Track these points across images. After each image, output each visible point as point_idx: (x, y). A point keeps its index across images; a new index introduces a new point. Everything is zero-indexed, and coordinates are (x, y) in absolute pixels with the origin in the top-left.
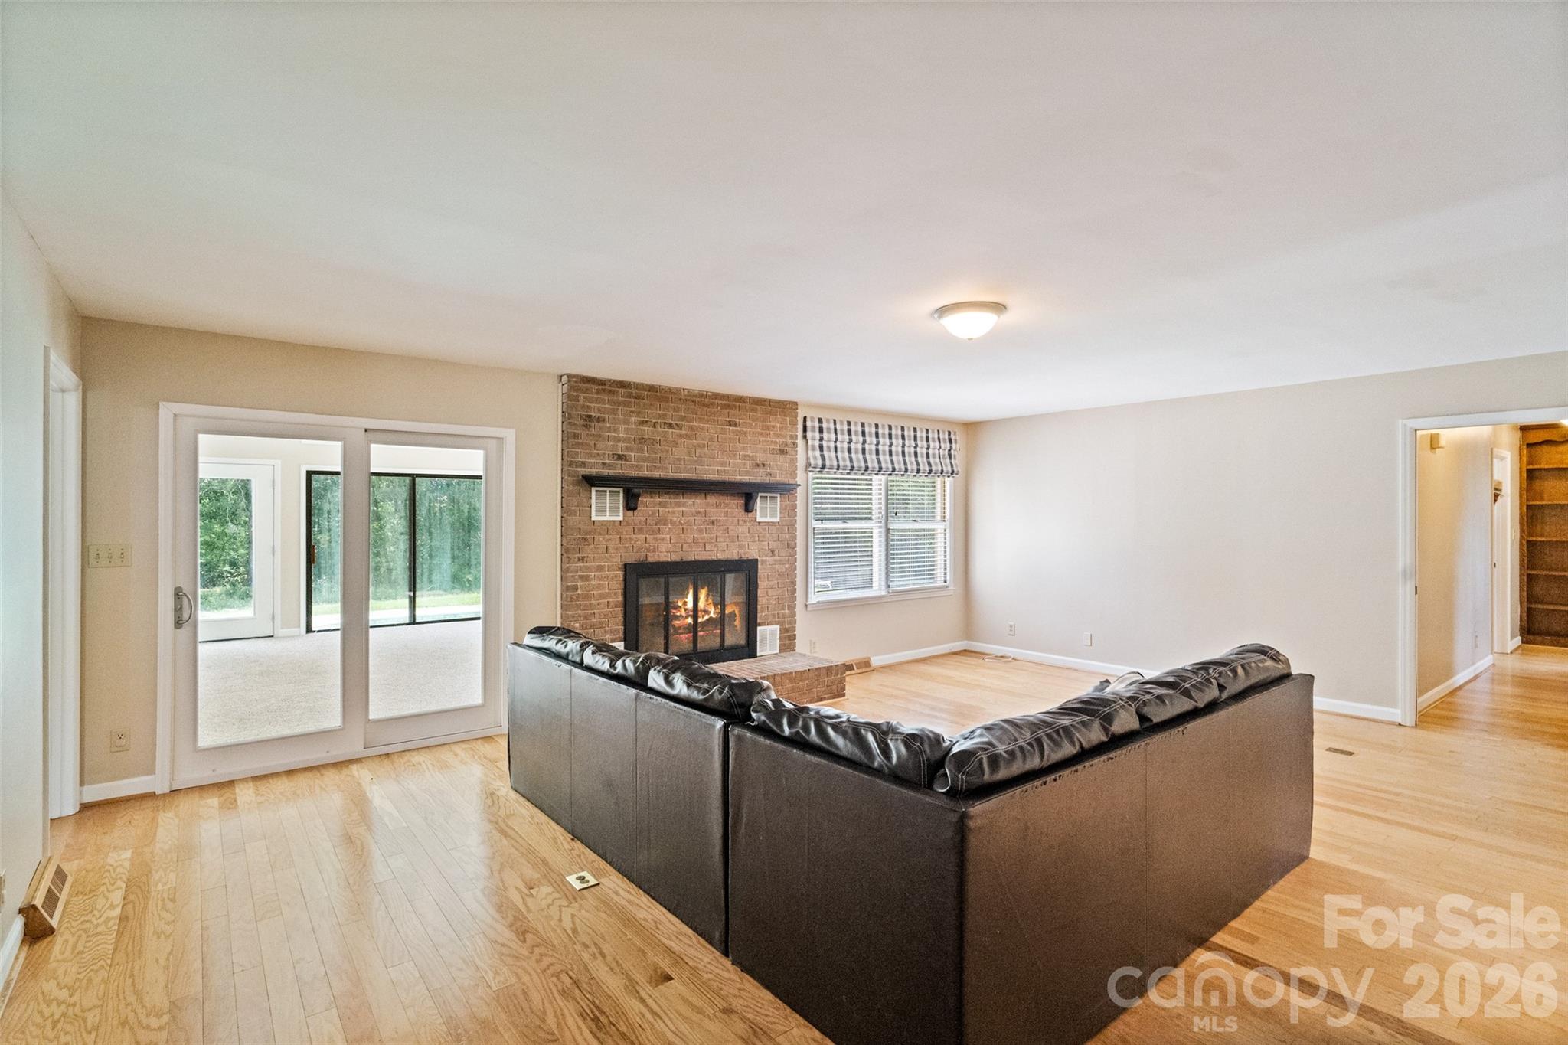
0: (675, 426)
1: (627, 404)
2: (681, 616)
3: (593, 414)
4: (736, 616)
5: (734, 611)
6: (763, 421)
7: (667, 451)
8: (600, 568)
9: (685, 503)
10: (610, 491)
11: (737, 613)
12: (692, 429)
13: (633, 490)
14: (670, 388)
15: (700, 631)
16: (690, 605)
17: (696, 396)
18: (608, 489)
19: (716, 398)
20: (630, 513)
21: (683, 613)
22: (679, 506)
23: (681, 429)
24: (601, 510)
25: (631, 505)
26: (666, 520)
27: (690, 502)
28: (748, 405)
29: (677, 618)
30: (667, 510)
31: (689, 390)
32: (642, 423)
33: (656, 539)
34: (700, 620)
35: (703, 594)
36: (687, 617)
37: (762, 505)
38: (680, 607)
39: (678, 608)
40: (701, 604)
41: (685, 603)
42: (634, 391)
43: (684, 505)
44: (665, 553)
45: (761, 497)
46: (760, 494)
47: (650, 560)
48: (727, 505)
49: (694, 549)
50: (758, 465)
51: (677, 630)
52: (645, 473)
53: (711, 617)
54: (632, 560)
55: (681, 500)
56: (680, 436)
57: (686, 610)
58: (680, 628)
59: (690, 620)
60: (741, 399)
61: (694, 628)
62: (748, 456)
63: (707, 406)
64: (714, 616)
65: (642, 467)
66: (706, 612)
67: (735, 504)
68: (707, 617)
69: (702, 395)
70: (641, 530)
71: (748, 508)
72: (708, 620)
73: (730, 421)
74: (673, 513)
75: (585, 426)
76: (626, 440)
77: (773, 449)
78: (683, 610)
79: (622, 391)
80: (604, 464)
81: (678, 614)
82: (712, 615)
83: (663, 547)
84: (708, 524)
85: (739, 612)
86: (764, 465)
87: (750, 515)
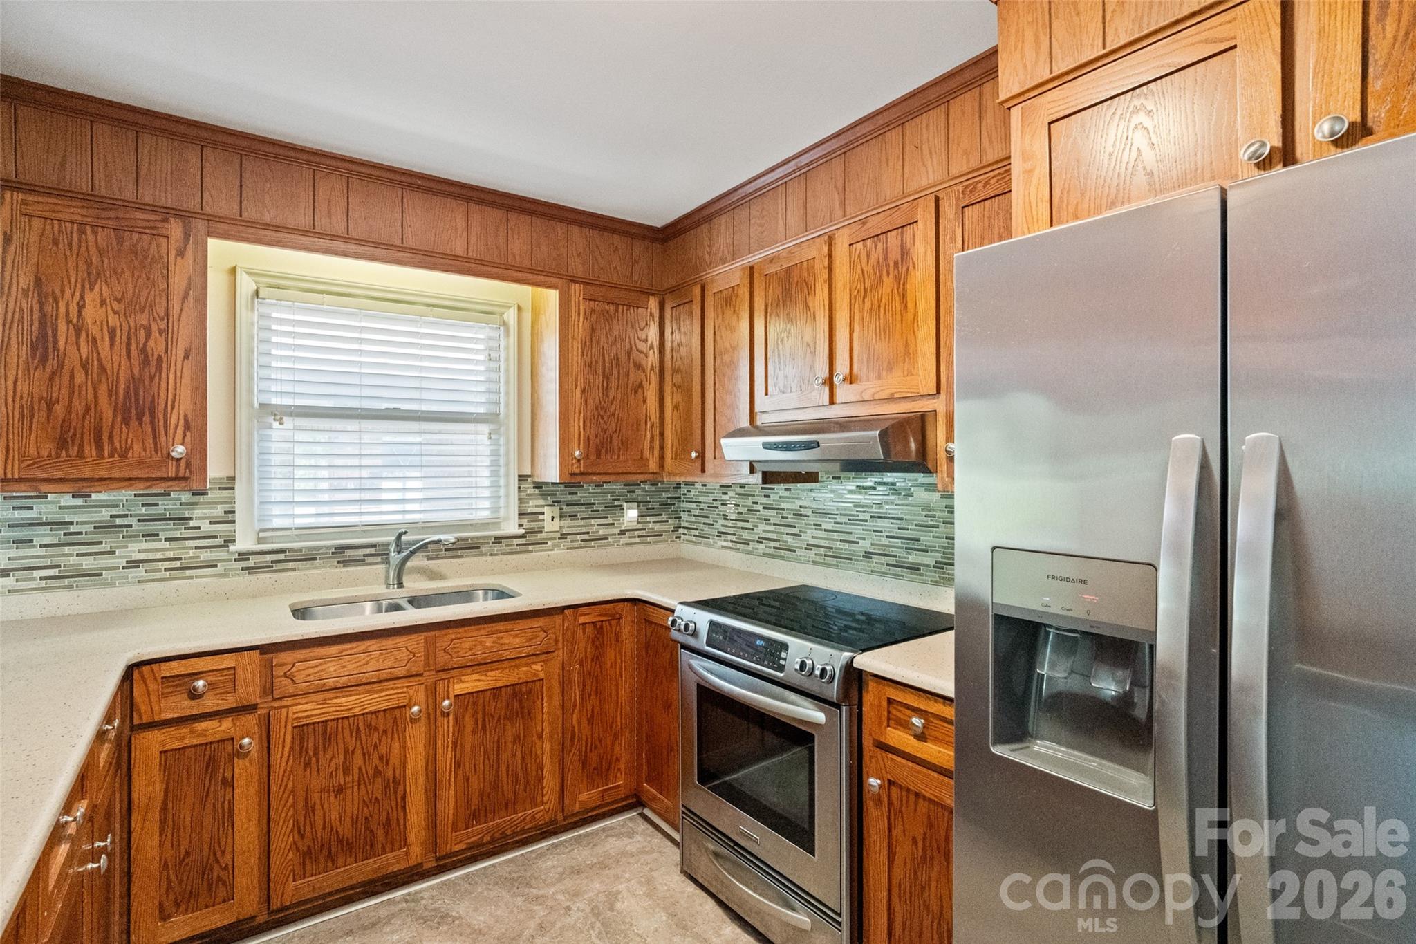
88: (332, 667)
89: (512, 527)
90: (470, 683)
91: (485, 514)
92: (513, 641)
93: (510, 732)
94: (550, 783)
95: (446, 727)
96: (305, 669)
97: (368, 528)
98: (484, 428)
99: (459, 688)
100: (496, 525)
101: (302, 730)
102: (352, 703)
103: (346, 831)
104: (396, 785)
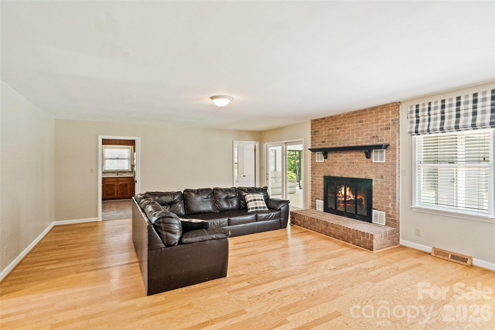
0: (339, 128)
1: (325, 124)
2: (340, 197)
3: (317, 130)
4: (363, 200)
5: (362, 198)
6: (376, 117)
7: (337, 137)
8: (318, 177)
9: (343, 155)
10: (320, 153)
11: (363, 199)
12: (345, 128)
13: (326, 152)
14: (337, 115)
15: (347, 204)
16: (343, 193)
17: (346, 115)
18: (320, 152)
19: (354, 113)
20: (326, 160)
21: (341, 196)
22: (341, 157)
23: (341, 129)
24: (318, 159)
25: (326, 157)
26: (337, 162)
27: (344, 155)
28: (368, 111)
29: (339, 197)
30: (337, 158)
31: (344, 114)
32: (329, 129)
33: (333, 169)
34: (347, 199)
35: (348, 189)
36: (342, 197)
37: (375, 155)
38: (340, 193)
39: (339, 193)
40: (348, 193)
41: (341, 192)
42: (327, 120)
43: (342, 156)
44: (336, 174)
45: (374, 151)
46: (373, 150)
47: (332, 175)
48: (359, 156)
49: (346, 173)
50: (374, 137)
51: (339, 202)
52: (330, 146)
53: (351, 199)
54: (326, 175)
55: (342, 154)
56: (341, 131)
57: (342, 195)
58: (340, 201)
59: (343, 199)
60: (365, 110)
61: (345, 202)
62: (369, 134)
63: (351, 117)
64: (353, 199)
65: (329, 144)
66: (350, 197)
67: (362, 155)
68: (350, 199)
69: (348, 114)
70: (329, 165)
71: (368, 156)
72: (350, 200)
73: (360, 121)
74: (339, 159)
75: (315, 134)
76: (325, 136)
77: (382, 128)
78: (341, 195)
79: (323, 121)
80: (319, 145)
81: (339, 196)
82: (352, 198)
83: (336, 171)
84: (351, 164)
85: (364, 199)
86: (377, 136)
87: (370, 159)
88: (109, 180)
89: (130, 170)
90: (121, 183)
91: (128, 169)
92: (125, 179)
93: (125, 188)
94: (129, 193)
95: (118, 186)
96: (107, 180)
97: (114, 170)
98: (127, 160)
99: (120, 183)
100: (129, 170)
101: (106, 185)
102: (110, 183)
103: (110, 193)
104: (114, 190)
